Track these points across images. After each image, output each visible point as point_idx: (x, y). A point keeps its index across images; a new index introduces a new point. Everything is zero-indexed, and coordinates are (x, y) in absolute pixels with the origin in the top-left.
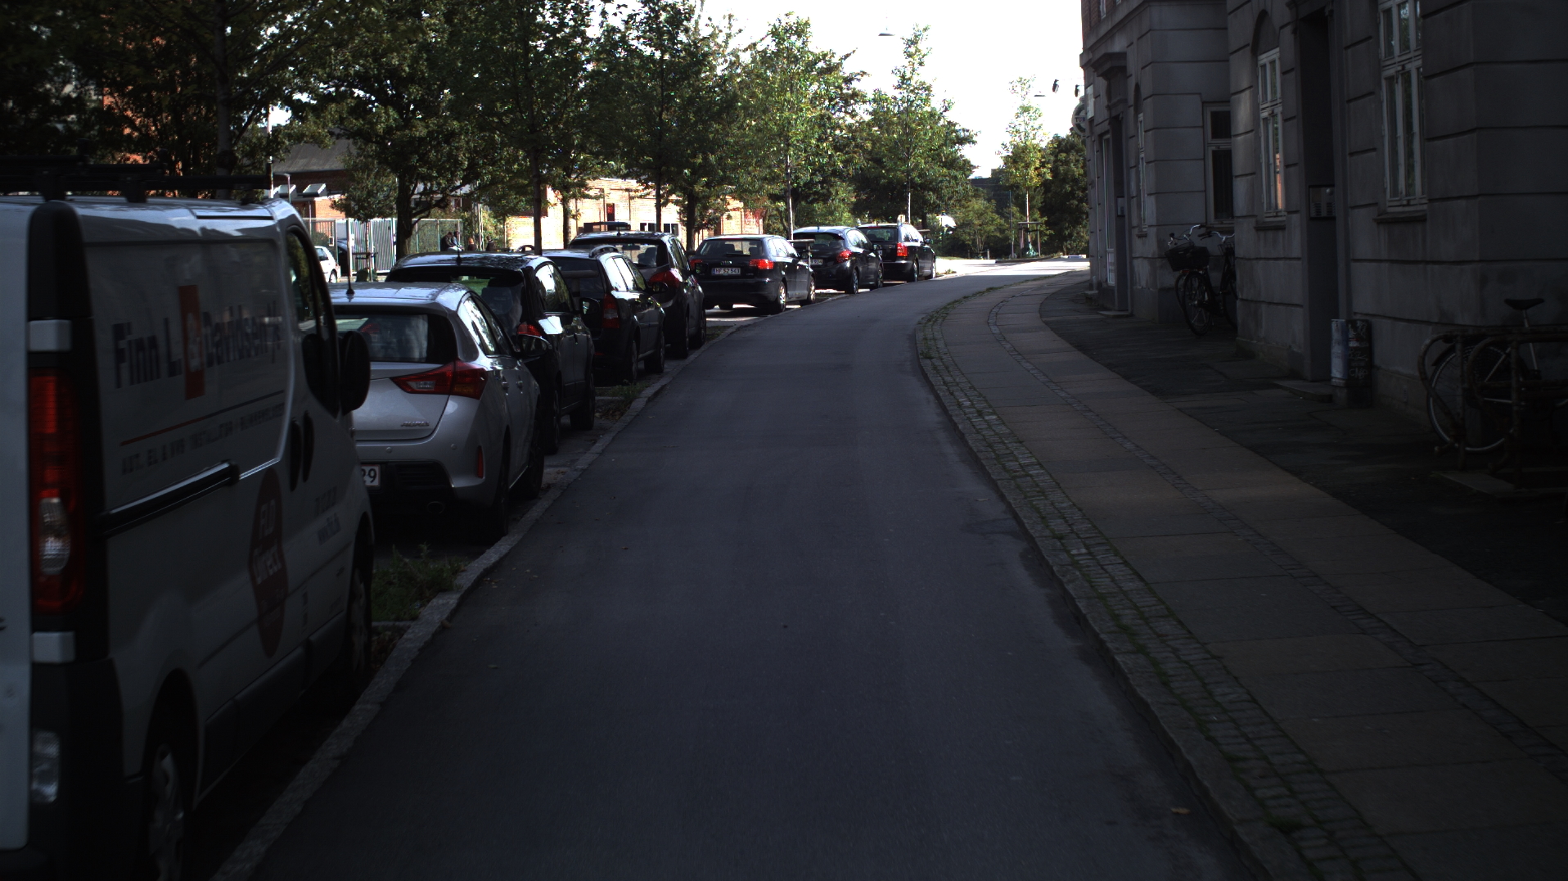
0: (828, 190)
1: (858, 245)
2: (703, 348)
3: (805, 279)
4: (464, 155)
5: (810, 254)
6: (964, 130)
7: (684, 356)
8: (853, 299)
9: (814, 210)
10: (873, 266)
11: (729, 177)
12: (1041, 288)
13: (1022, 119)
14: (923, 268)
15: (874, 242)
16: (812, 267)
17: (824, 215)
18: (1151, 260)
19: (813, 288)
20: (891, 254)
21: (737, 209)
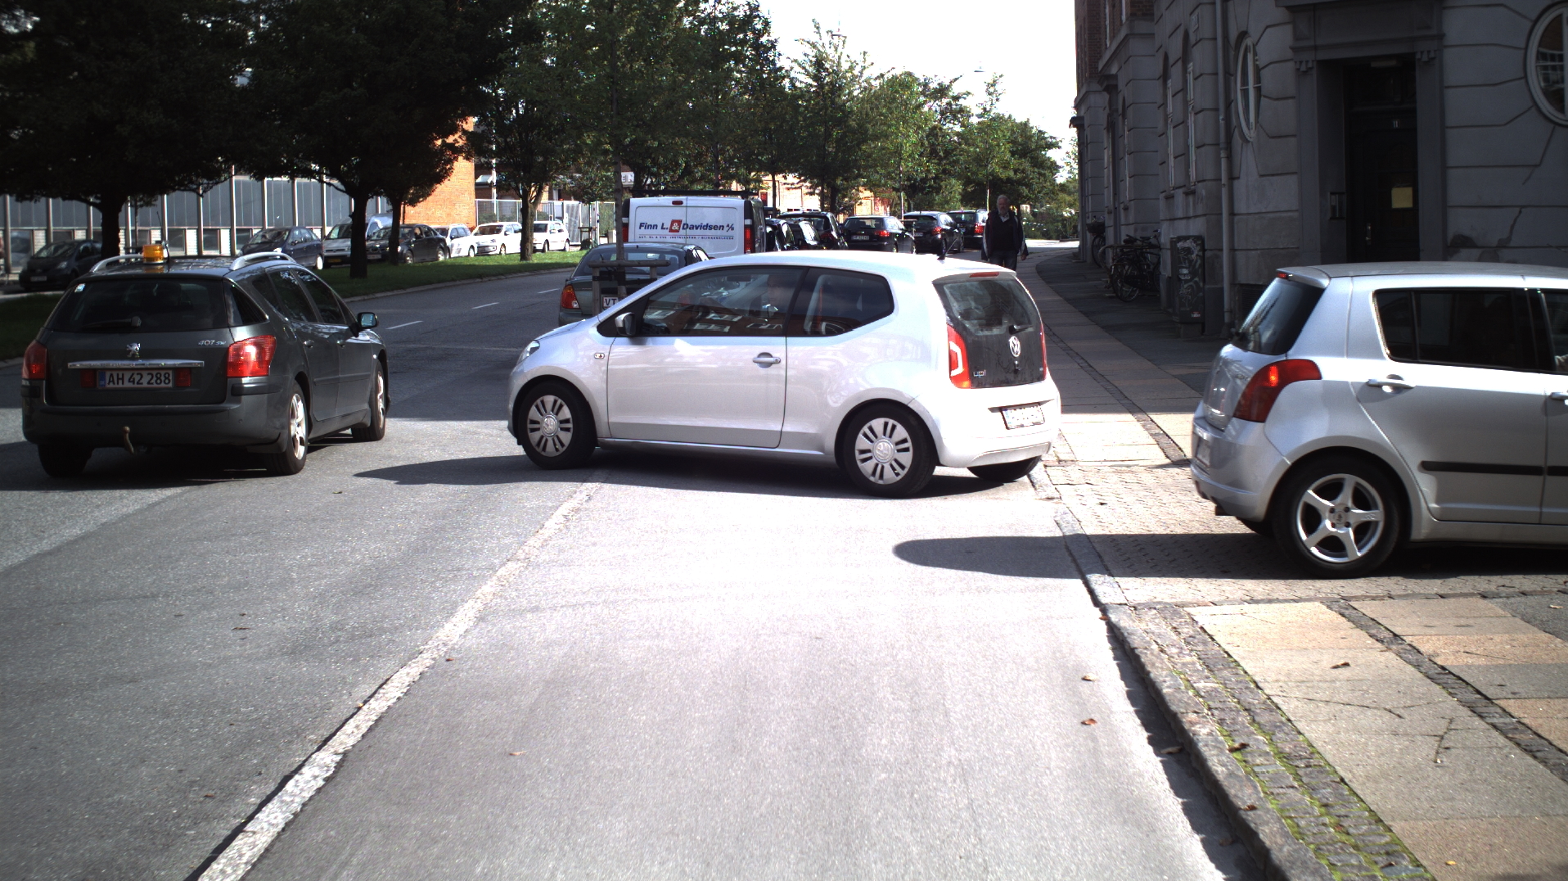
0: (939, 184)
1: (947, 225)
3: (909, 244)
10: (956, 238)
11: (862, 174)
15: (958, 223)
16: (914, 237)
17: (929, 204)
20: (969, 230)
21: (868, 198)
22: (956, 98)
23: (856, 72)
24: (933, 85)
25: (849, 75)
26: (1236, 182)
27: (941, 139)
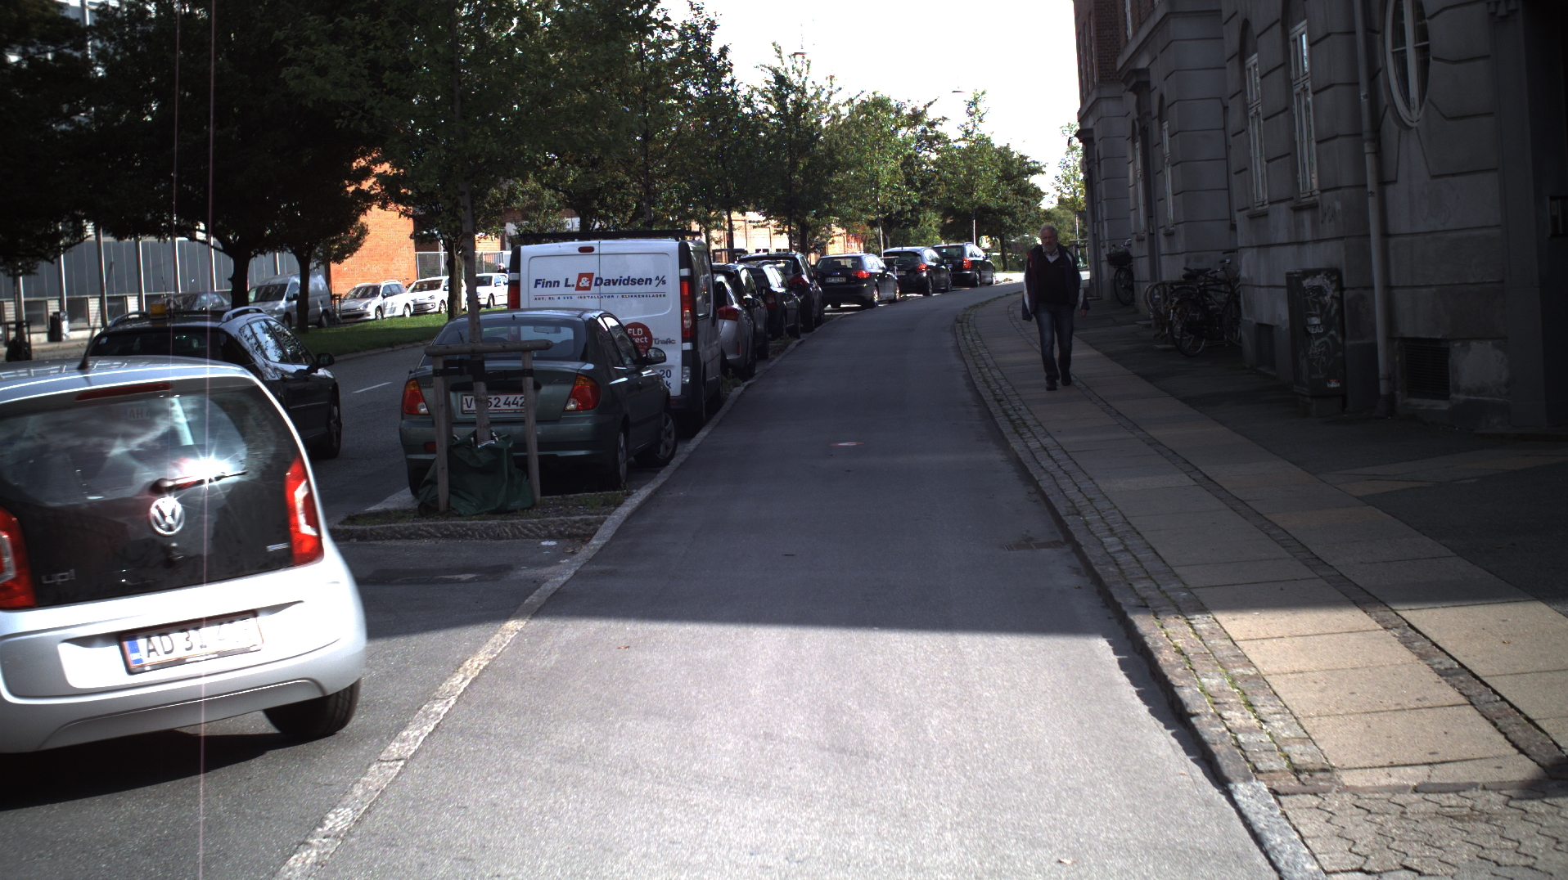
0: (917, 217)
1: (932, 261)
2: (822, 326)
3: (892, 285)
5: (895, 267)
8: (929, 300)
9: (906, 233)
10: (944, 276)
11: (833, 210)
15: (944, 258)
16: (897, 277)
19: (899, 292)
20: (958, 267)
21: (840, 235)
22: (932, 124)
23: (823, 98)
24: (907, 111)
25: (815, 101)
26: (1390, 190)
27: (916, 168)
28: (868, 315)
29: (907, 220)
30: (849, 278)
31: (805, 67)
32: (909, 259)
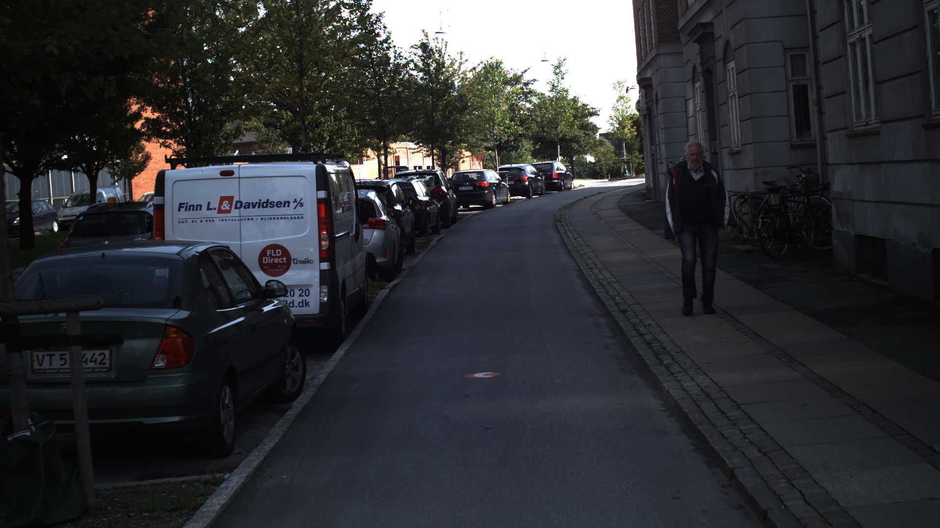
0: (517, 144)
1: (532, 173)
2: (457, 223)
3: (505, 191)
4: (327, 134)
5: (507, 179)
6: (592, 108)
7: (449, 227)
8: (530, 201)
9: (511, 155)
10: (540, 184)
11: (463, 140)
12: (624, 191)
13: (619, 103)
14: (566, 184)
15: (540, 172)
16: (508, 185)
17: (516, 158)
18: (664, 174)
19: (509, 195)
20: (549, 178)
21: (468, 157)
22: (526, 84)
24: (510, 76)
25: (450, 69)
27: (517, 112)
28: (489, 214)
29: (511, 146)
30: (475, 187)
31: (444, 46)
32: (515, 172)
